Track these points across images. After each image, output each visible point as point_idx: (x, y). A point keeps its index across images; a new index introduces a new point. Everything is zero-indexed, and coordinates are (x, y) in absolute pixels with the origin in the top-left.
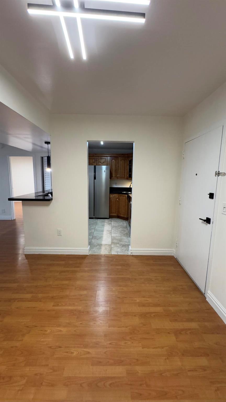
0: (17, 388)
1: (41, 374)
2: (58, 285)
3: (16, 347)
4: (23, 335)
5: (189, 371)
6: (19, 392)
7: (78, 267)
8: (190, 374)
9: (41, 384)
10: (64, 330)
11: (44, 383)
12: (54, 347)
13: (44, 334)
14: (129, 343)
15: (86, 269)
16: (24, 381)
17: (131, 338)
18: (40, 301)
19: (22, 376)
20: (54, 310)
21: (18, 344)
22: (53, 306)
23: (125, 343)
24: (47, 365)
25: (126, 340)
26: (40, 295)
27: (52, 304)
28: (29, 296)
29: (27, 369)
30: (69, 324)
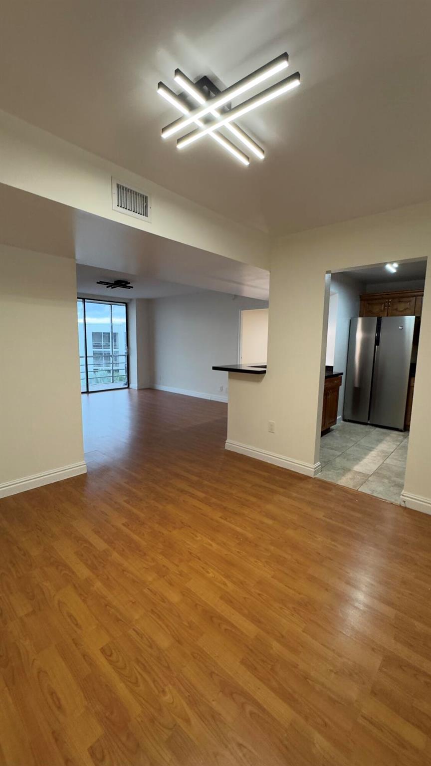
0: (144, 565)
1: (168, 568)
2: (241, 498)
3: (163, 534)
4: (175, 528)
5: (362, 716)
6: (144, 569)
7: (285, 488)
8: (361, 721)
9: (164, 576)
10: (215, 547)
11: (165, 577)
12: (194, 555)
13: (193, 538)
14: (287, 612)
15: (294, 495)
16: (153, 564)
17: (294, 608)
18: (210, 506)
19: (153, 559)
20: (217, 522)
21: (165, 532)
22: (221, 517)
23: (281, 608)
24: (178, 566)
25: (285, 606)
26: (214, 500)
27: (220, 514)
28: (201, 495)
29: (161, 557)
30: (224, 544)
